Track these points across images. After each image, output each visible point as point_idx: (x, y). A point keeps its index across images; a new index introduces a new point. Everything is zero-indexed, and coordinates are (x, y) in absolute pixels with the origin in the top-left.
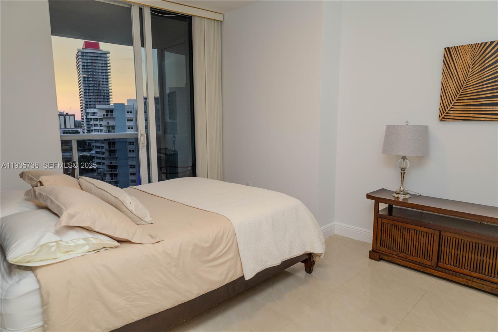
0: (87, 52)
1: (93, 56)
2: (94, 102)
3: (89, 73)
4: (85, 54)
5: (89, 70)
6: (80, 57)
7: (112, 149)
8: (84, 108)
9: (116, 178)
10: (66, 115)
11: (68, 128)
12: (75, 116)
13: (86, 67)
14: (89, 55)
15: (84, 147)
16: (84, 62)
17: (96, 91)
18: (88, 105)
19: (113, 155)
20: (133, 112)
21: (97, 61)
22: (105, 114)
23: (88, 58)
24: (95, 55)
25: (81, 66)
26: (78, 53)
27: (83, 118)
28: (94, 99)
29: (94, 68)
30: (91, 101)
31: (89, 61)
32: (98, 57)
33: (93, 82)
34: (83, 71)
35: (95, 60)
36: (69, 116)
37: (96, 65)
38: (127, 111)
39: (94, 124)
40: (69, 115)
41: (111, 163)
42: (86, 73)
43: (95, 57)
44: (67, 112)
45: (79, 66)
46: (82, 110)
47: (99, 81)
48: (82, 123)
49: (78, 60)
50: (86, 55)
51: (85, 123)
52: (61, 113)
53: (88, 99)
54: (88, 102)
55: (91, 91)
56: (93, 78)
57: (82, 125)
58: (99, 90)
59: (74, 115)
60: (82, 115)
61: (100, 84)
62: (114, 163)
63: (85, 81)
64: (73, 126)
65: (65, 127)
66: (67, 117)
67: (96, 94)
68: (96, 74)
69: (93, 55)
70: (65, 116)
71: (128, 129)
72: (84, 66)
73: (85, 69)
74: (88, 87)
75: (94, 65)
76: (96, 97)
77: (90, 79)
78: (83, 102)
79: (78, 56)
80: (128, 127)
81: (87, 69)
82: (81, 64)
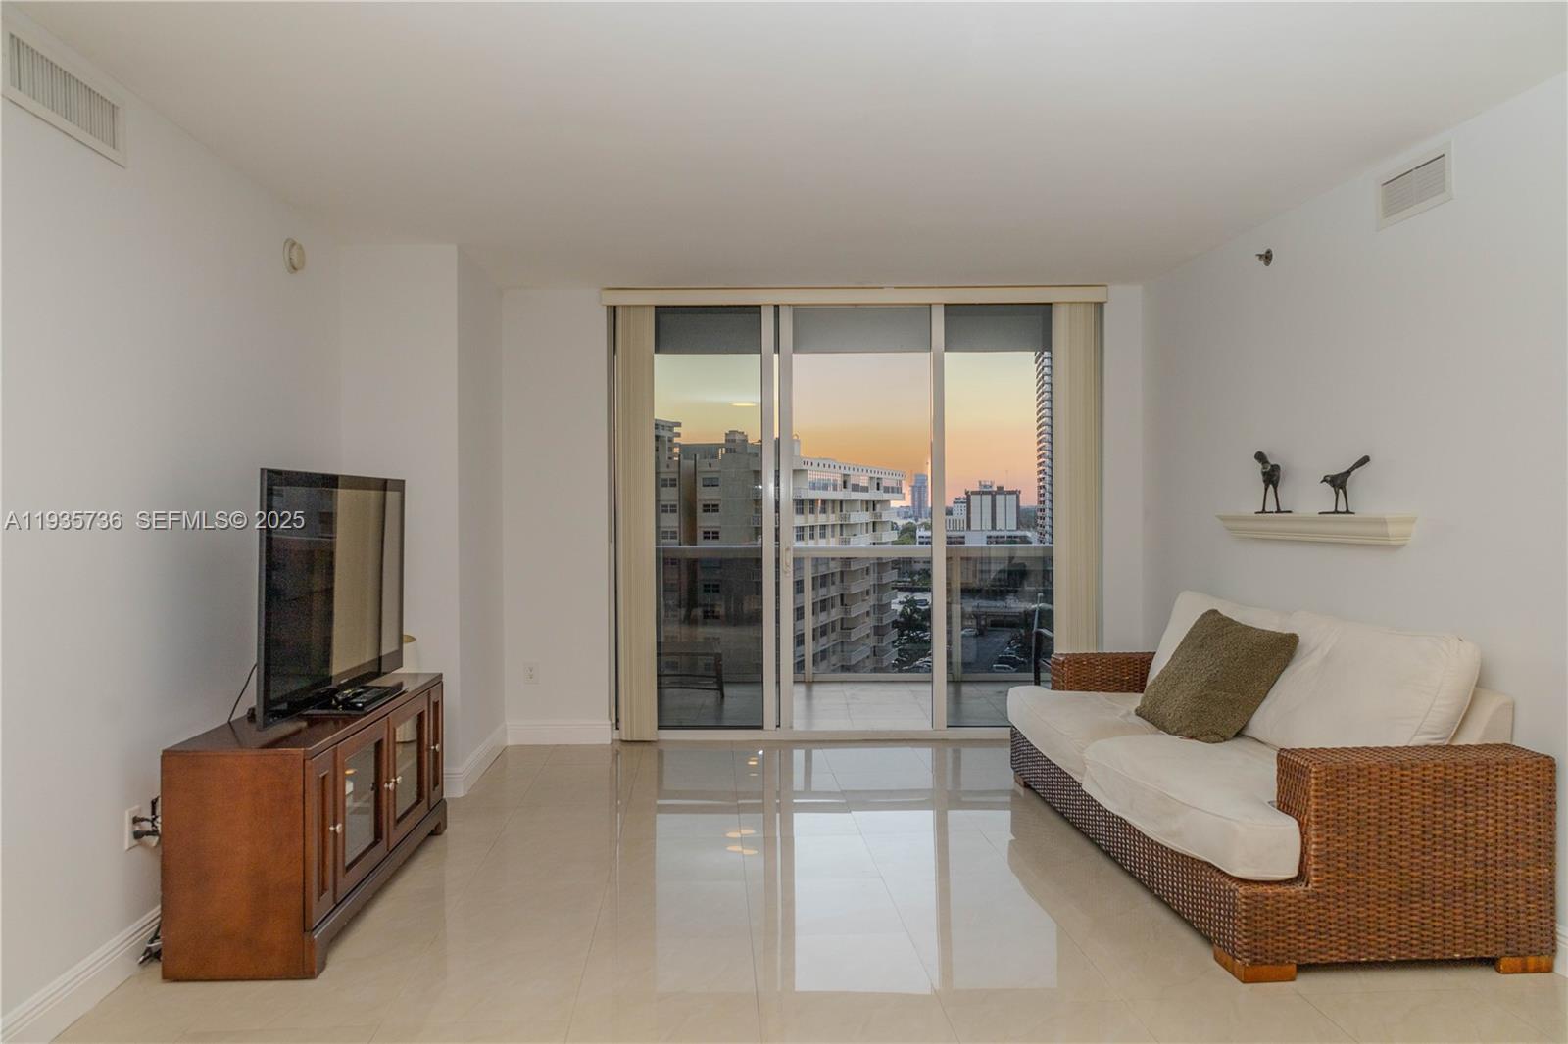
8: (1046, 467)
10: (999, 493)
11: (1000, 530)
12: (1021, 495)
27: (1044, 500)
36: (1003, 496)
40: (1004, 493)
44: (1000, 484)
46: (1041, 476)
48: (1039, 514)
51: (1050, 516)
52: (985, 486)
57: (1039, 522)
59: (1016, 493)
60: (1044, 491)
64: (1012, 524)
65: (994, 527)
66: (1000, 498)
70: (993, 495)
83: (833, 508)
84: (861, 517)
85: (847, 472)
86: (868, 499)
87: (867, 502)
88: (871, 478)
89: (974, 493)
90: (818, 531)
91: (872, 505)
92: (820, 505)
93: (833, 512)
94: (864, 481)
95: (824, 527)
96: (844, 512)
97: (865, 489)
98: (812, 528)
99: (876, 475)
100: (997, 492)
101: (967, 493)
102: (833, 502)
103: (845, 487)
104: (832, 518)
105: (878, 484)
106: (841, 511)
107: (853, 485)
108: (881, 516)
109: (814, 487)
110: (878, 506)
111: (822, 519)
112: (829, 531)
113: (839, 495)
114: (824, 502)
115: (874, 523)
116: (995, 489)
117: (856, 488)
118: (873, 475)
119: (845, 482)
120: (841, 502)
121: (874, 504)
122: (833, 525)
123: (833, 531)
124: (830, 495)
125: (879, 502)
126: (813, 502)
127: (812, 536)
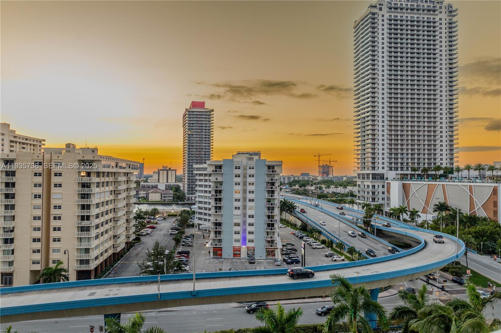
0: (194, 111)
1: (198, 115)
2: (196, 157)
3: (194, 130)
4: (191, 113)
5: (194, 128)
6: (187, 116)
7: (218, 205)
8: (186, 163)
9: (220, 236)
11: (170, 183)
12: (177, 171)
13: (191, 125)
14: (195, 113)
15: (184, 201)
16: (190, 121)
17: (198, 147)
18: (191, 161)
19: (219, 212)
20: (241, 168)
21: (201, 119)
22: (214, 169)
23: (194, 116)
24: (201, 114)
25: (187, 124)
26: (185, 112)
27: (184, 172)
28: (196, 154)
29: (199, 125)
30: (193, 157)
31: (194, 119)
32: (203, 115)
33: (197, 139)
34: (188, 129)
35: (200, 118)
37: (200, 122)
38: (235, 167)
39: (199, 179)
40: (171, 170)
41: (216, 220)
42: (191, 130)
43: (200, 115)
44: (170, 167)
45: (185, 124)
46: (184, 165)
47: (202, 138)
48: (183, 177)
49: (185, 118)
50: (193, 114)
51: (186, 177)
52: (165, 168)
53: (191, 155)
54: (191, 158)
55: (194, 147)
56: (197, 135)
57: (183, 180)
58: (201, 146)
59: (175, 170)
60: (184, 170)
61: (202, 140)
62: (219, 220)
63: (190, 138)
64: (174, 181)
65: (167, 182)
66: (170, 172)
67: (199, 150)
68: (200, 131)
69: (199, 113)
71: (235, 185)
72: (190, 124)
73: (190, 126)
74: (192, 143)
75: (199, 122)
76: (198, 153)
77: (194, 136)
78: (187, 157)
79: (185, 115)
80: (235, 183)
81: (192, 126)
82: (188, 122)
83: (112, 175)
84: (122, 178)
85: (117, 161)
86: (125, 172)
87: (125, 173)
88: (127, 164)
89: (161, 170)
90: (105, 184)
91: (126, 174)
92: (106, 174)
93: (111, 177)
94: (124, 165)
95: (107, 182)
96: (116, 177)
97: (124, 168)
98: (103, 183)
99: (129, 163)
100: (168, 170)
101: (158, 170)
102: (112, 173)
103: (116, 167)
104: (111, 179)
105: (129, 166)
106: (115, 176)
107: (120, 166)
108: (130, 178)
109: (104, 167)
110: (129, 175)
111: (107, 179)
112: (110, 184)
113: (115, 170)
114: (108, 173)
115: (127, 181)
116: (168, 169)
117: (121, 167)
118: (127, 163)
119: (117, 165)
120: (115, 173)
121: (128, 173)
122: (111, 182)
123: (111, 184)
124: (110, 170)
125: (129, 173)
126: (104, 173)
127: (103, 186)
